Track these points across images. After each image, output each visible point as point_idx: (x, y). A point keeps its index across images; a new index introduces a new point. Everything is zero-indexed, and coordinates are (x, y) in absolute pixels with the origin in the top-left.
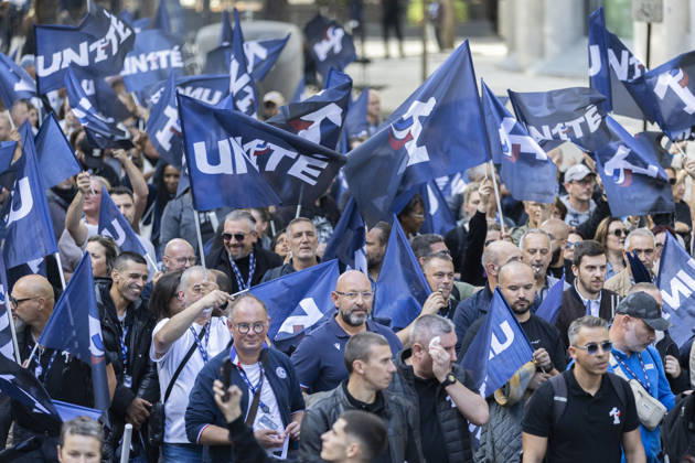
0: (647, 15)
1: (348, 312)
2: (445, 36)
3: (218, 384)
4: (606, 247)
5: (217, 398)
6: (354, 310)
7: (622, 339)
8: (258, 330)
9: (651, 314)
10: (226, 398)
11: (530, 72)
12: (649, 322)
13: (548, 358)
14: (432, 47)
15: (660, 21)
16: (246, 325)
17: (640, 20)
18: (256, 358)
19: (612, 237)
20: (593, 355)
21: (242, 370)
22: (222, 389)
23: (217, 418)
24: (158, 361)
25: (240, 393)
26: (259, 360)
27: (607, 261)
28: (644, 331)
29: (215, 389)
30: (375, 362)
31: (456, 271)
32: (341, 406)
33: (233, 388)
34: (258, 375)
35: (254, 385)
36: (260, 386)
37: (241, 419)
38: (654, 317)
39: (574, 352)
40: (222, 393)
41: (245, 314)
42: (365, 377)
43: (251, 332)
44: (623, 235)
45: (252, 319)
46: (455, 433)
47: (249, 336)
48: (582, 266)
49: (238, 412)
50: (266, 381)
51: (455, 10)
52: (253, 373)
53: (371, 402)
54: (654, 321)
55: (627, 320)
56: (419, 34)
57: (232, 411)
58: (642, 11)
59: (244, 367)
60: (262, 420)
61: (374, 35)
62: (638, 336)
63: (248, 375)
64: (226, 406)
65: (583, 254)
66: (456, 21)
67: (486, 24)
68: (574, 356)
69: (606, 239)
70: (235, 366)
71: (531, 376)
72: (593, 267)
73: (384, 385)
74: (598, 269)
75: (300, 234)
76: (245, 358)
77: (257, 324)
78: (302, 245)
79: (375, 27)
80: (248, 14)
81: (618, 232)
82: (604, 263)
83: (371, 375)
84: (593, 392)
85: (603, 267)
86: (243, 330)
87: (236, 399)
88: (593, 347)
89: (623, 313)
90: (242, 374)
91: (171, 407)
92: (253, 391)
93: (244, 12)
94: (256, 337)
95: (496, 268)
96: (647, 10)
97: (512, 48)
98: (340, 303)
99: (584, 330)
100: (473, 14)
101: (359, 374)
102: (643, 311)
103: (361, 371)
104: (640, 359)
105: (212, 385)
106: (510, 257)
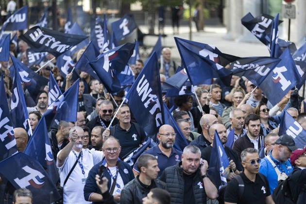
0: (289, 15)
1: (166, 142)
2: (200, 25)
3: (98, 176)
4: (260, 117)
5: (97, 182)
6: (168, 141)
7: (278, 155)
8: (115, 151)
9: (291, 144)
10: (101, 182)
11: (237, 41)
12: (290, 147)
13: (235, 165)
14: (194, 29)
15: (294, 18)
16: (110, 149)
17: (285, 17)
18: (115, 164)
19: (262, 112)
20: (253, 165)
21: (108, 169)
22: (99, 178)
23: (98, 190)
24: (59, 168)
25: (107, 180)
26: (116, 165)
27: (261, 122)
28: (288, 152)
29: (96, 178)
30: (150, 168)
31: (195, 127)
32: (137, 187)
33: (104, 178)
34: (116, 171)
35: (114, 176)
36: (116, 176)
37: (107, 192)
38: (292, 146)
39: (244, 164)
40: (99, 180)
41: (109, 144)
42: (146, 174)
43: (112, 152)
44: (266, 111)
45: (112, 146)
46: (200, 199)
47: (111, 154)
48: (249, 125)
49: (106, 189)
50: (119, 174)
51: (204, 13)
52: (113, 171)
53: (149, 185)
54: (292, 147)
55: (280, 147)
56: (188, 24)
57: (104, 188)
58: (287, 13)
59: (109, 168)
60: (117, 191)
61: (168, 25)
62: (285, 153)
63: (111, 172)
64: (101, 186)
65: (250, 120)
66: (204, 18)
67: (218, 19)
68: (244, 166)
69: (259, 113)
70: (105, 168)
71: (228, 173)
72: (254, 126)
73: (155, 177)
74: (257, 126)
75: (124, 112)
76: (110, 164)
77: (114, 149)
78: (126, 117)
79: (169, 20)
80: (113, 15)
81: (264, 110)
82: (259, 123)
83: (149, 173)
84: (253, 181)
85: (258, 125)
86: (109, 151)
87: (106, 183)
88: (253, 162)
89: (279, 144)
90: (108, 171)
91: (67, 188)
92: (113, 178)
93: (111, 14)
94: (115, 154)
95: (208, 126)
96: (288, 13)
97: (229, 30)
98: (161, 139)
99: (248, 154)
100: (212, 15)
101: (144, 173)
102: (287, 143)
103: (144, 172)
104: (286, 164)
105: (95, 177)
106: (214, 121)
